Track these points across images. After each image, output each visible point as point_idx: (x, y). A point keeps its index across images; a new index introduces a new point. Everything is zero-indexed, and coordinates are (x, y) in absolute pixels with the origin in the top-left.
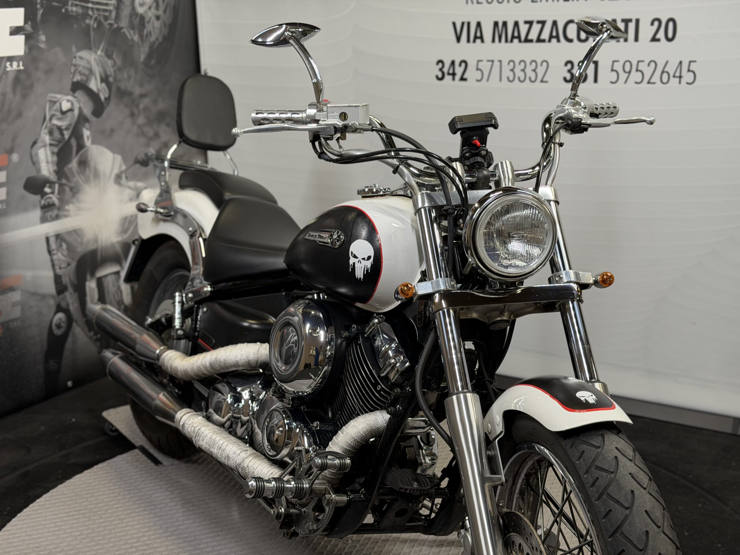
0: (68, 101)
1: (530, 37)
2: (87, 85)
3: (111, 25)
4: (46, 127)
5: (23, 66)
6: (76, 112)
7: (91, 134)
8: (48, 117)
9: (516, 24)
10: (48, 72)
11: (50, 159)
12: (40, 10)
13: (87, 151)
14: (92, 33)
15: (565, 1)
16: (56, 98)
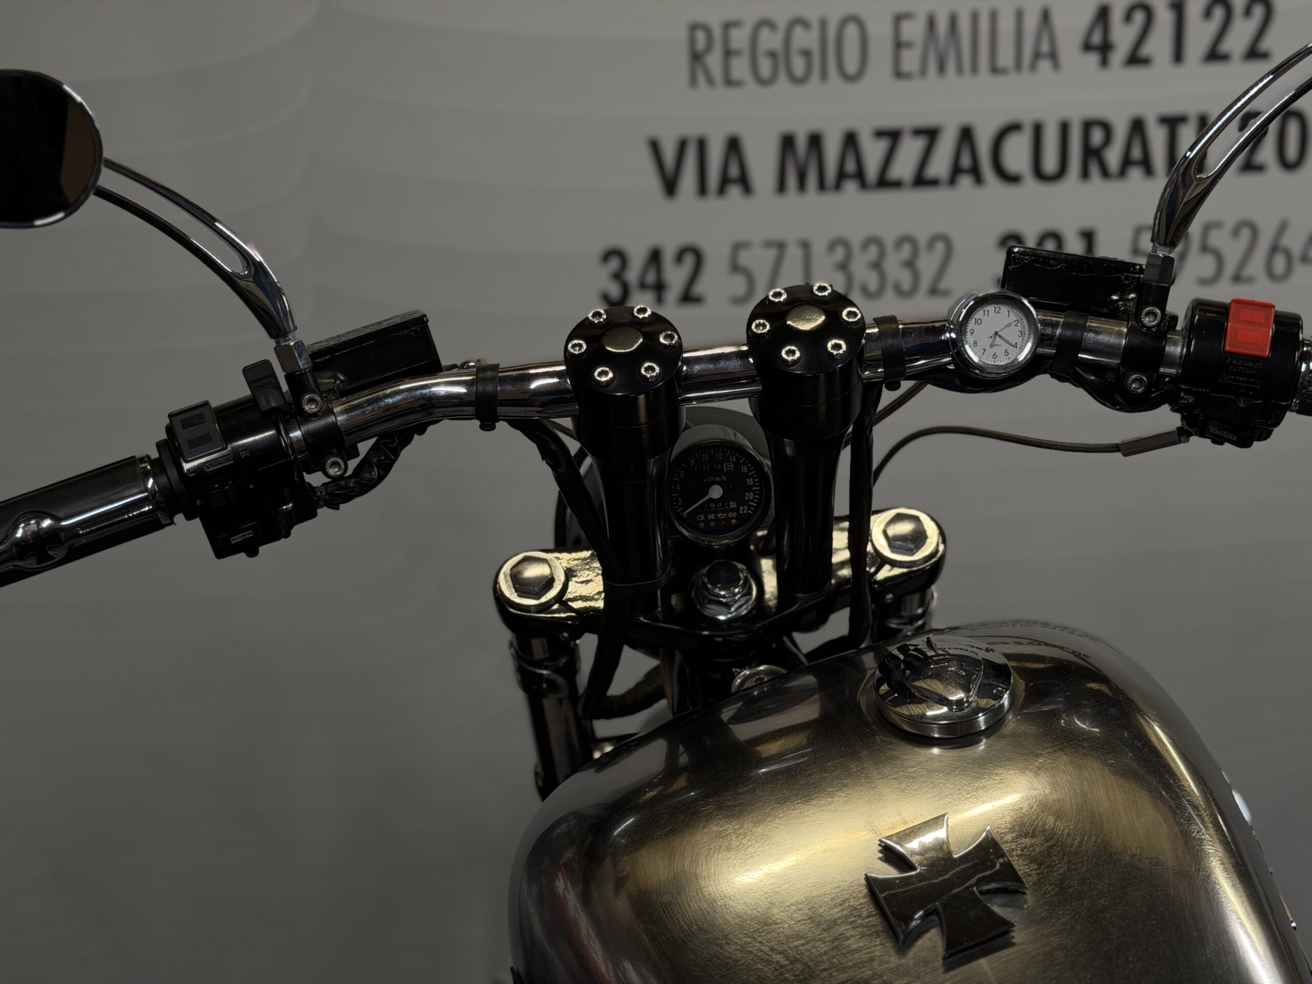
1: (893, 174)
15: (995, 70)
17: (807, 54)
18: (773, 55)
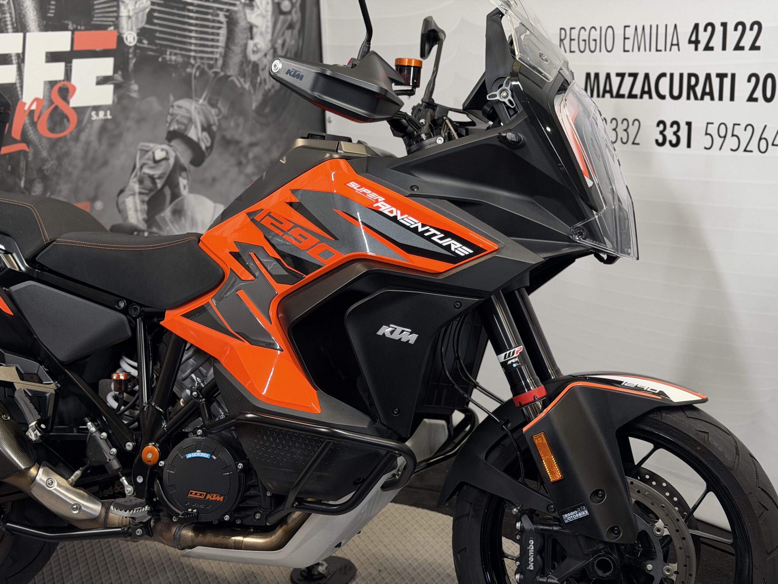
0: (163, 150)
1: (622, 92)
2: (186, 133)
3: (216, 73)
4: (136, 176)
5: (111, 115)
6: (172, 161)
7: (188, 184)
8: (138, 166)
9: (608, 76)
10: (140, 121)
11: (139, 207)
12: (132, 60)
13: (183, 200)
14: (193, 82)
15: (657, 50)
16: (148, 147)
17: (595, 40)
18: (584, 40)
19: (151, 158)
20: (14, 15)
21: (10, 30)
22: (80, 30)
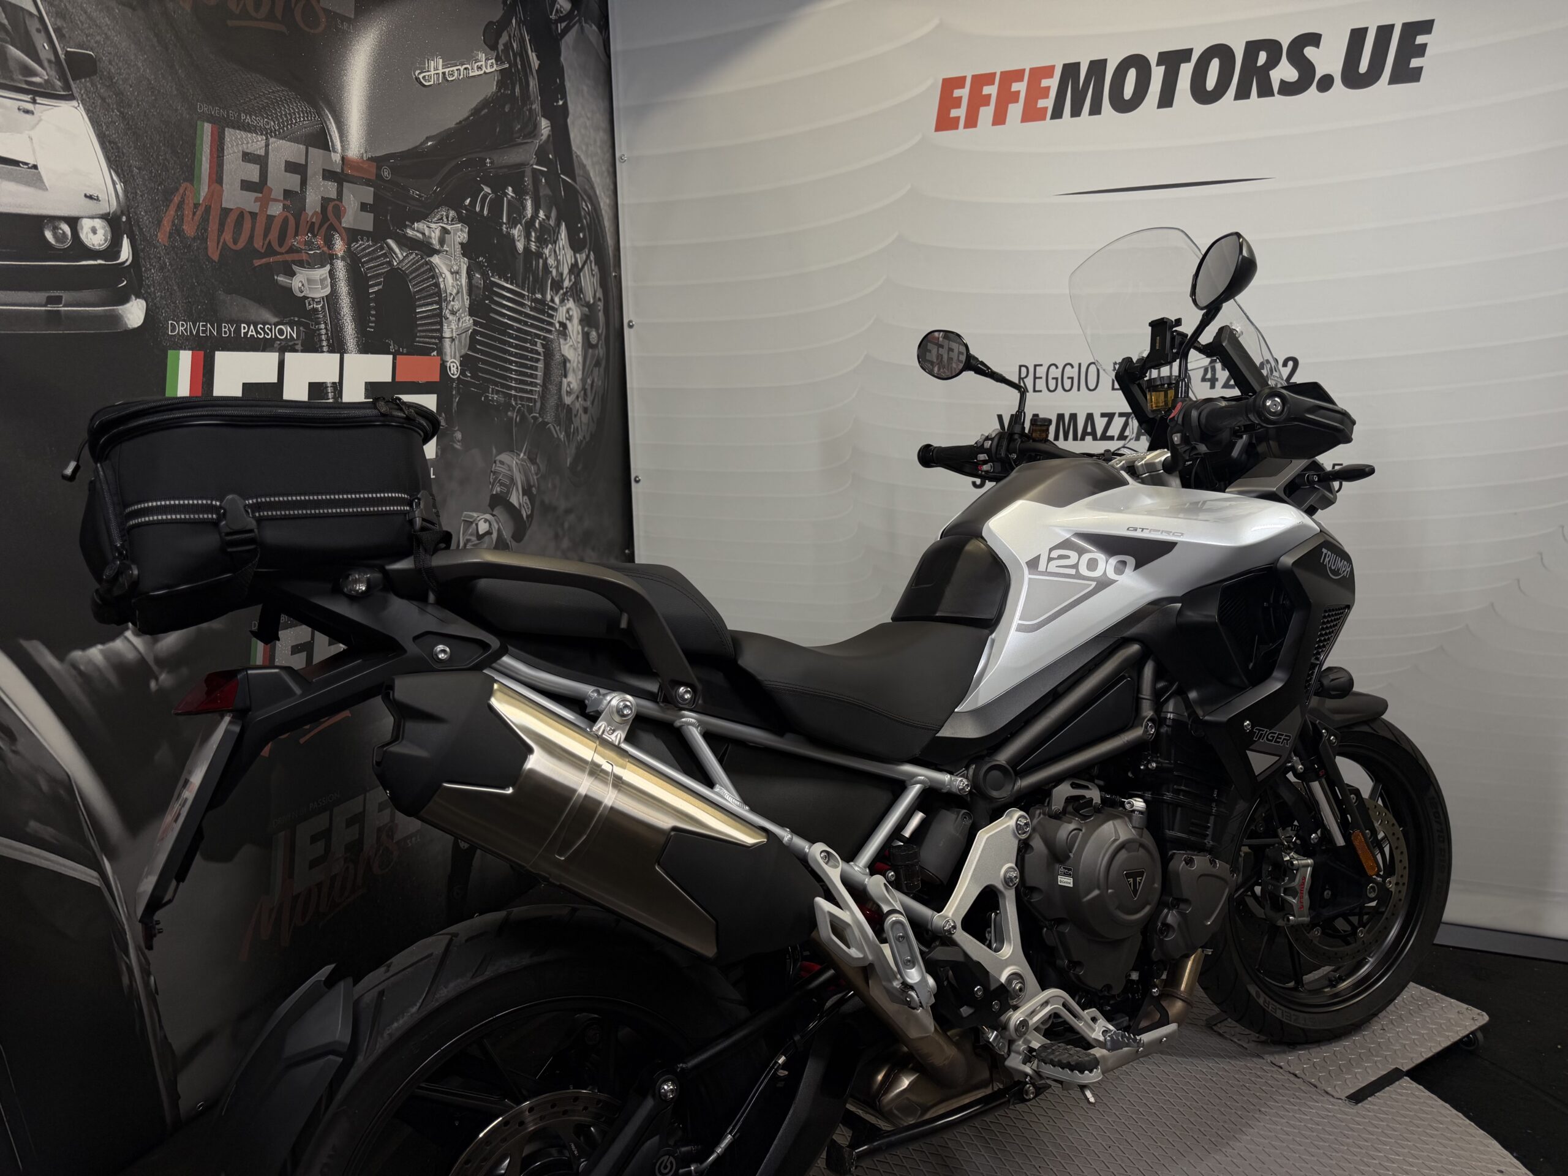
0: (486, 521)
1: (1109, 434)
2: (508, 498)
3: (535, 418)
5: (435, 473)
6: (495, 535)
9: (1090, 417)
10: (464, 482)
12: (456, 397)
14: (514, 430)
16: (472, 517)
19: (475, 532)
20: (329, 327)
21: (325, 349)
22: (402, 354)
